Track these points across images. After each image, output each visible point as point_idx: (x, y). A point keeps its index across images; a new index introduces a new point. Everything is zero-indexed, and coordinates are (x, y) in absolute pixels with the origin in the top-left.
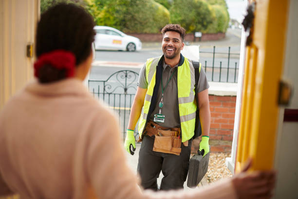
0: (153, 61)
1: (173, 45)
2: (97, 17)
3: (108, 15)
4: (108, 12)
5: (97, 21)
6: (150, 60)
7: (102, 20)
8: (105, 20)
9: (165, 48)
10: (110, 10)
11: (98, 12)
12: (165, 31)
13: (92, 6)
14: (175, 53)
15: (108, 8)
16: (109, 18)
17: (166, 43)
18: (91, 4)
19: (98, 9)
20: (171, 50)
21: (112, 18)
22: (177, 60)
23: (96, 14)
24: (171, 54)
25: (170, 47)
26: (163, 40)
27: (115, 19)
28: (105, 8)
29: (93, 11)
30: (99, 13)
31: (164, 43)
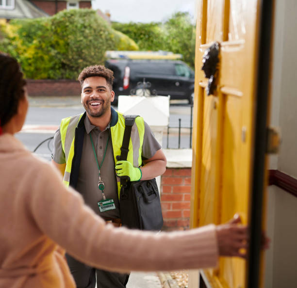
0: (71, 121)
1: (98, 96)
2: (22, 57)
3: (40, 54)
4: (39, 48)
5: (22, 62)
6: (66, 120)
7: (30, 61)
8: (35, 62)
9: (87, 103)
10: (44, 45)
11: (24, 48)
12: (84, 78)
13: (14, 39)
14: (103, 107)
15: (40, 42)
16: (42, 58)
17: (88, 95)
18: (12, 35)
19: (23, 44)
20: (96, 104)
21: (46, 57)
22: (107, 117)
23: (20, 51)
24: (98, 110)
25: (95, 99)
26: (83, 91)
27: (51, 59)
28: (35, 42)
29: (16, 48)
30: (25, 51)
31: (84, 95)
